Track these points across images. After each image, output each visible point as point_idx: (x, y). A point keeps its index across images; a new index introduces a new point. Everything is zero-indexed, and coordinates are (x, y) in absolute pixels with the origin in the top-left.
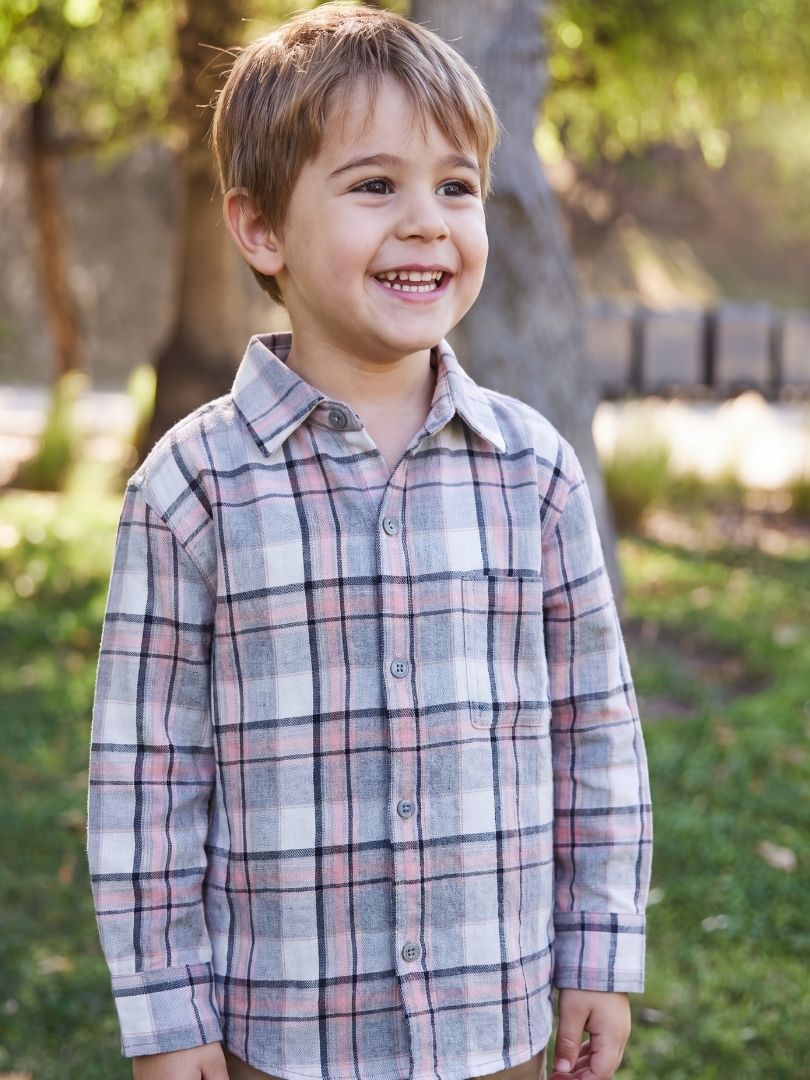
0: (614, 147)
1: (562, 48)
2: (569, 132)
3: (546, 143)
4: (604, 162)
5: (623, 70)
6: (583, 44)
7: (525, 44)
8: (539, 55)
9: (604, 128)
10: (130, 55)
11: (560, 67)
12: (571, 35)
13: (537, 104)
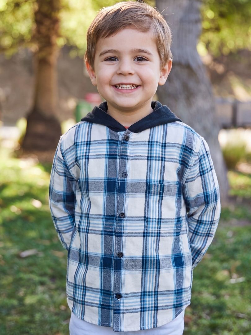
0: (226, 51)
1: (207, 19)
2: (210, 45)
3: (201, 49)
4: (222, 55)
5: (229, 26)
6: (215, 17)
7: (193, 17)
8: (198, 21)
9: (222, 44)
10: (18, 21)
11: (206, 25)
12: (210, 14)
13: (198, 36)
